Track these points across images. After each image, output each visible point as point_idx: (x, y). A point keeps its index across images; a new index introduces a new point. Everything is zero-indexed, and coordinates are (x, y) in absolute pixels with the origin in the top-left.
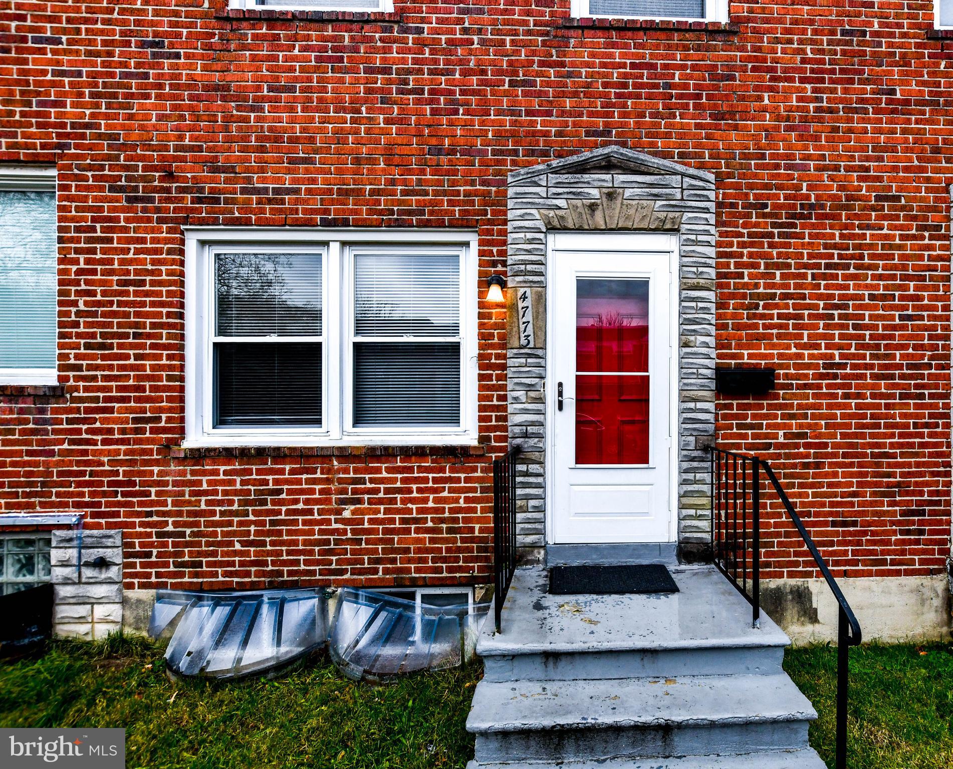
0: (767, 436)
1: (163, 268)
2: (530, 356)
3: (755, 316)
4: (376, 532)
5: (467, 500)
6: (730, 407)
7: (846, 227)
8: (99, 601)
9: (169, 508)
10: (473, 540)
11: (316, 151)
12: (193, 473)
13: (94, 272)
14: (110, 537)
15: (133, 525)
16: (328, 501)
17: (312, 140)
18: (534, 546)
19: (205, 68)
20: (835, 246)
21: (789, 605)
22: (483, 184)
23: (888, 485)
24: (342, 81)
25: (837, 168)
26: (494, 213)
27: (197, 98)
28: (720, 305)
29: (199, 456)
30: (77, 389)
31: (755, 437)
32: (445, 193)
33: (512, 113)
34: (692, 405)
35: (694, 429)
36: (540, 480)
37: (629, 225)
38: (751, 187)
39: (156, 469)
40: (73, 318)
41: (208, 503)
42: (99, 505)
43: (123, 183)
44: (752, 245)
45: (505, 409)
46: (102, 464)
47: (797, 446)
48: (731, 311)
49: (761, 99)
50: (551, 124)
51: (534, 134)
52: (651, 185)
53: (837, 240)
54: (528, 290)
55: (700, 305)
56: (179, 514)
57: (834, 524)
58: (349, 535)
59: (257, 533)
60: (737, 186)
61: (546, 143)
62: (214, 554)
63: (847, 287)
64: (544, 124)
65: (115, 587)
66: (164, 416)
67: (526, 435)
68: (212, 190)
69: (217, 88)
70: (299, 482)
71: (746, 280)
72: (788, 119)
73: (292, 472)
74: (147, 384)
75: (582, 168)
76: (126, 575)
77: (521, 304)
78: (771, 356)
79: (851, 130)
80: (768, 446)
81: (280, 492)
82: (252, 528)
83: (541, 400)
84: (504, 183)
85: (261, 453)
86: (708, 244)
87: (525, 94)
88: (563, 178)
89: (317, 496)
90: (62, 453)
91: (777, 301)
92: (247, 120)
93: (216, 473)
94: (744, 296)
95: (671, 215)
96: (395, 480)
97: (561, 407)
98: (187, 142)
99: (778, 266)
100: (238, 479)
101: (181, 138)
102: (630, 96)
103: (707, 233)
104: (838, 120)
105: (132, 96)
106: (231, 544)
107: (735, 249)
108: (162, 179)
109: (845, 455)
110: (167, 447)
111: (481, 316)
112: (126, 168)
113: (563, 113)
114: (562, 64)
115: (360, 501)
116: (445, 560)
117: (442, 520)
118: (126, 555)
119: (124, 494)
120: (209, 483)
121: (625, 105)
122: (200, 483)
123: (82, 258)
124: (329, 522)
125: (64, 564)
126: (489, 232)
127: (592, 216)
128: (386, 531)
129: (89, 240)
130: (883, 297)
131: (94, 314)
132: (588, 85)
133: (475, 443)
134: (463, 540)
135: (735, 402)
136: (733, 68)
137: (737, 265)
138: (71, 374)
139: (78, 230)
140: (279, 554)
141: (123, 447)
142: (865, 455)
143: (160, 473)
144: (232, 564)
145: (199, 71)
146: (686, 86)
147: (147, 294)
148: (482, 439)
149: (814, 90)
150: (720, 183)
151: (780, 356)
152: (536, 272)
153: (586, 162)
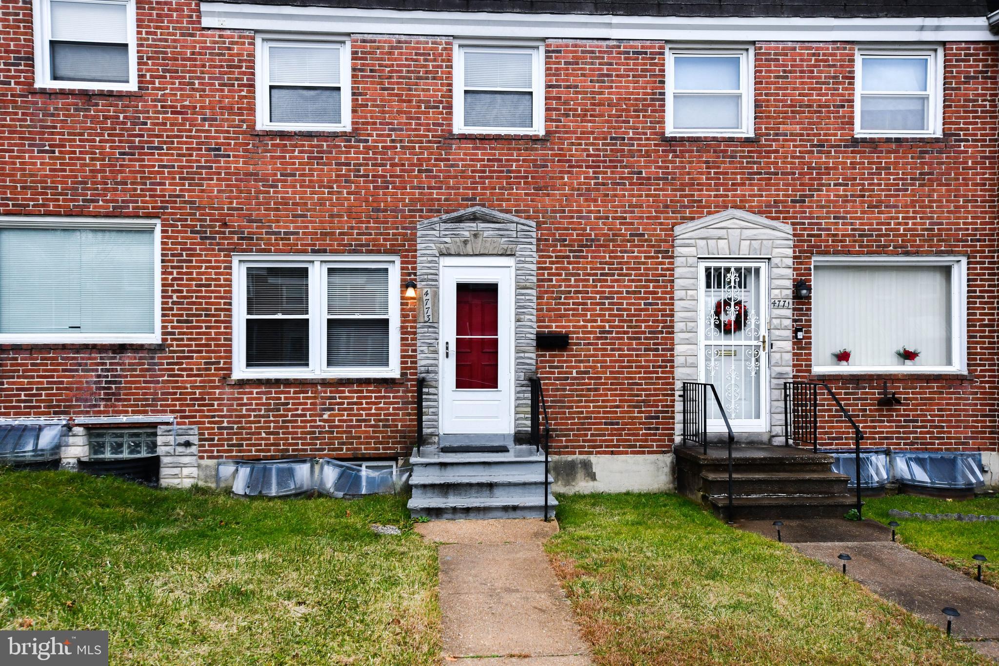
0: (566, 373)
1: (222, 277)
2: (430, 327)
3: (559, 304)
4: (342, 427)
5: (394, 409)
6: (545, 356)
7: (613, 252)
8: (185, 466)
9: (225, 413)
10: (397, 432)
11: (308, 210)
12: (239, 393)
13: (182, 279)
14: (192, 429)
15: (204, 423)
16: (315, 409)
17: (306, 204)
18: (432, 435)
19: (244, 163)
20: (606, 263)
21: (579, 470)
22: (403, 228)
23: (638, 401)
24: (322, 170)
25: (607, 218)
26: (409, 245)
27: (241, 180)
28: (538, 298)
30: (172, 345)
31: (559, 373)
32: (381, 234)
33: (420, 188)
34: (522, 355)
35: (524, 368)
36: (435, 397)
37: (486, 252)
38: (557, 229)
39: (217, 391)
40: (170, 305)
41: (247, 410)
42: (184, 411)
43: (198, 229)
44: (557, 262)
45: (415, 357)
46: (186, 388)
47: (584, 378)
48: (545, 300)
49: (563, 178)
50: (442, 194)
51: (433, 200)
52: (499, 229)
53: (607, 259)
54: (429, 290)
55: (527, 298)
56: (231, 416)
57: (606, 424)
58: (327, 429)
59: (275, 427)
60: (549, 229)
61: (439, 205)
62: (250, 439)
63: (613, 287)
64: (437, 194)
65: (195, 458)
66: (222, 361)
67: (428, 372)
68: (249, 233)
69: (251, 174)
70: (299, 398)
71: (554, 283)
72: (578, 190)
73: (295, 393)
74: (213, 343)
75: (459, 220)
76: (200, 451)
77: (425, 298)
78: (569, 327)
79: (616, 196)
80: (567, 378)
81: (288, 404)
82: (272, 425)
83: (436, 352)
84: (415, 228)
85: (278, 382)
86: (532, 263)
87: (427, 177)
88: (449, 225)
89: (309, 406)
90: (164, 382)
91: (572, 294)
92: (268, 192)
93: (252, 393)
94: (553, 292)
95: (510, 246)
96: (352, 398)
97: (447, 356)
98: (234, 205)
99: (573, 275)
100: (264, 397)
101: (231, 203)
102: (487, 177)
103: (531, 256)
104: (608, 190)
105: (203, 179)
106: (260, 433)
107: (547, 265)
108: (220, 227)
109: (612, 384)
110: (224, 378)
111: (402, 304)
112: (200, 220)
113: (448, 188)
114: (448, 160)
115: (333, 409)
116: (381, 443)
117: (380, 421)
118: (200, 440)
119: (199, 405)
120: (248, 399)
121: (484, 183)
122: (242, 399)
123: (175, 271)
124: (315, 421)
125: (166, 444)
126: (407, 256)
127: (465, 247)
128: (348, 426)
129: (179, 261)
130: (634, 292)
131: (182, 303)
132: (463, 172)
133: (398, 376)
134: (392, 432)
135: (548, 353)
136: (546, 161)
137: (549, 274)
138: (169, 337)
139: (173, 255)
140: (287, 439)
141: (199, 379)
142: (624, 384)
143: (220, 394)
144: (260, 445)
145: (241, 165)
146: (520, 172)
147: (212, 292)
148: (402, 374)
149: (594, 173)
150: (539, 227)
151: (574, 327)
152: (434, 279)
153: (461, 216)
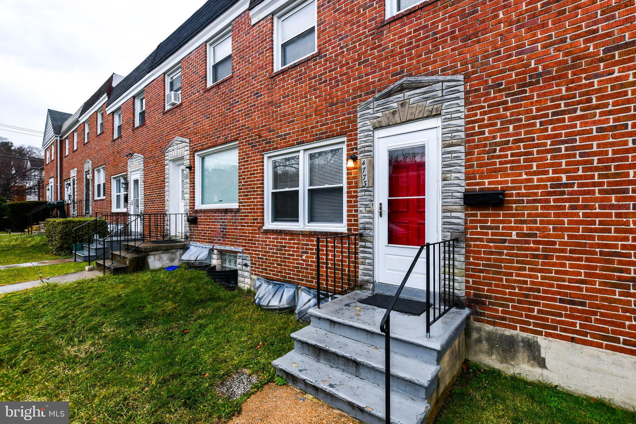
0: (502, 234)
2: (366, 191)
3: (493, 157)
5: (343, 256)
6: (476, 215)
8: (246, 277)
9: (260, 249)
10: (345, 275)
11: (295, 117)
12: (265, 237)
13: (245, 172)
14: (248, 257)
15: (253, 254)
16: (299, 251)
17: (294, 113)
18: (368, 282)
19: (267, 97)
20: (561, 98)
21: (521, 350)
22: (348, 114)
24: (302, 87)
26: (352, 126)
27: (266, 108)
28: (467, 154)
29: (267, 232)
30: (242, 209)
31: (493, 234)
32: (334, 122)
33: (359, 78)
34: (449, 214)
35: (450, 228)
36: (371, 250)
37: (413, 117)
38: (489, 75)
40: (241, 187)
41: (269, 248)
42: (246, 246)
43: (251, 142)
44: (490, 112)
45: (357, 216)
46: (247, 233)
47: (528, 242)
48: (476, 156)
50: (376, 77)
51: (368, 84)
52: (425, 93)
53: (563, 93)
54: (365, 160)
55: (454, 155)
56: (262, 251)
57: (562, 301)
58: (305, 266)
59: (280, 261)
60: (480, 77)
61: (374, 87)
62: (270, 267)
63: (574, 126)
64: (373, 78)
65: (249, 273)
66: (259, 218)
67: (365, 229)
68: (269, 139)
69: (270, 103)
70: (291, 243)
71: (487, 135)
72: (518, 22)
73: (289, 240)
75: (389, 94)
76: (251, 270)
77: (363, 167)
78: (506, 182)
80: (504, 241)
81: (286, 246)
82: (279, 259)
83: (372, 212)
84: (356, 111)
85: (281, 232)
86: (459, 118)
87: (365, 66)
88: (380, 102)
89: (295, 249)
90: (239, 229)
91: (510, 145)
92: (277, 111)
93: (270, 238)
94: (485, 145)
95: (435, 107)
97: (381, 215)
99: (510, 122)
100: (276, 241)
101: (263, 123)
102: (414, 48)
103: (459, 111)
105: (252, 113)
106: (274, 263)
107: (478, 117)
108: (258, 138)
110: (260, 228)
111: (348, 174)
112: (251, 137)
113: (381, 70)
114: (381, 46)
115: (308, 253)
118: (251, 263)
119: (251, 243)
120: (269, 241)
121: (411, 54)
122: (267, 241)
124: (299, 260)
125: (239, 264)
126: (351, 135)
127: (394, 117)
128: (315, 266)
129: (244, 162)
131: (245, 185)
132: (392, 51)
133: (346, 232)
134: (342, 274)
135: (479, 213)
136: (476, 6)
137: (480, 127)
138: (241, 204)
139: (242, 159)
140: (286, 269)
141: (251, 228)
143: (258, 237)
144: (274, 271)
145: (266, 99)
146: (445, 30)
148: (349, 230)
150: (467, 78)
151: (514, 182)
152: (370, 151)
153: (391, 91)
